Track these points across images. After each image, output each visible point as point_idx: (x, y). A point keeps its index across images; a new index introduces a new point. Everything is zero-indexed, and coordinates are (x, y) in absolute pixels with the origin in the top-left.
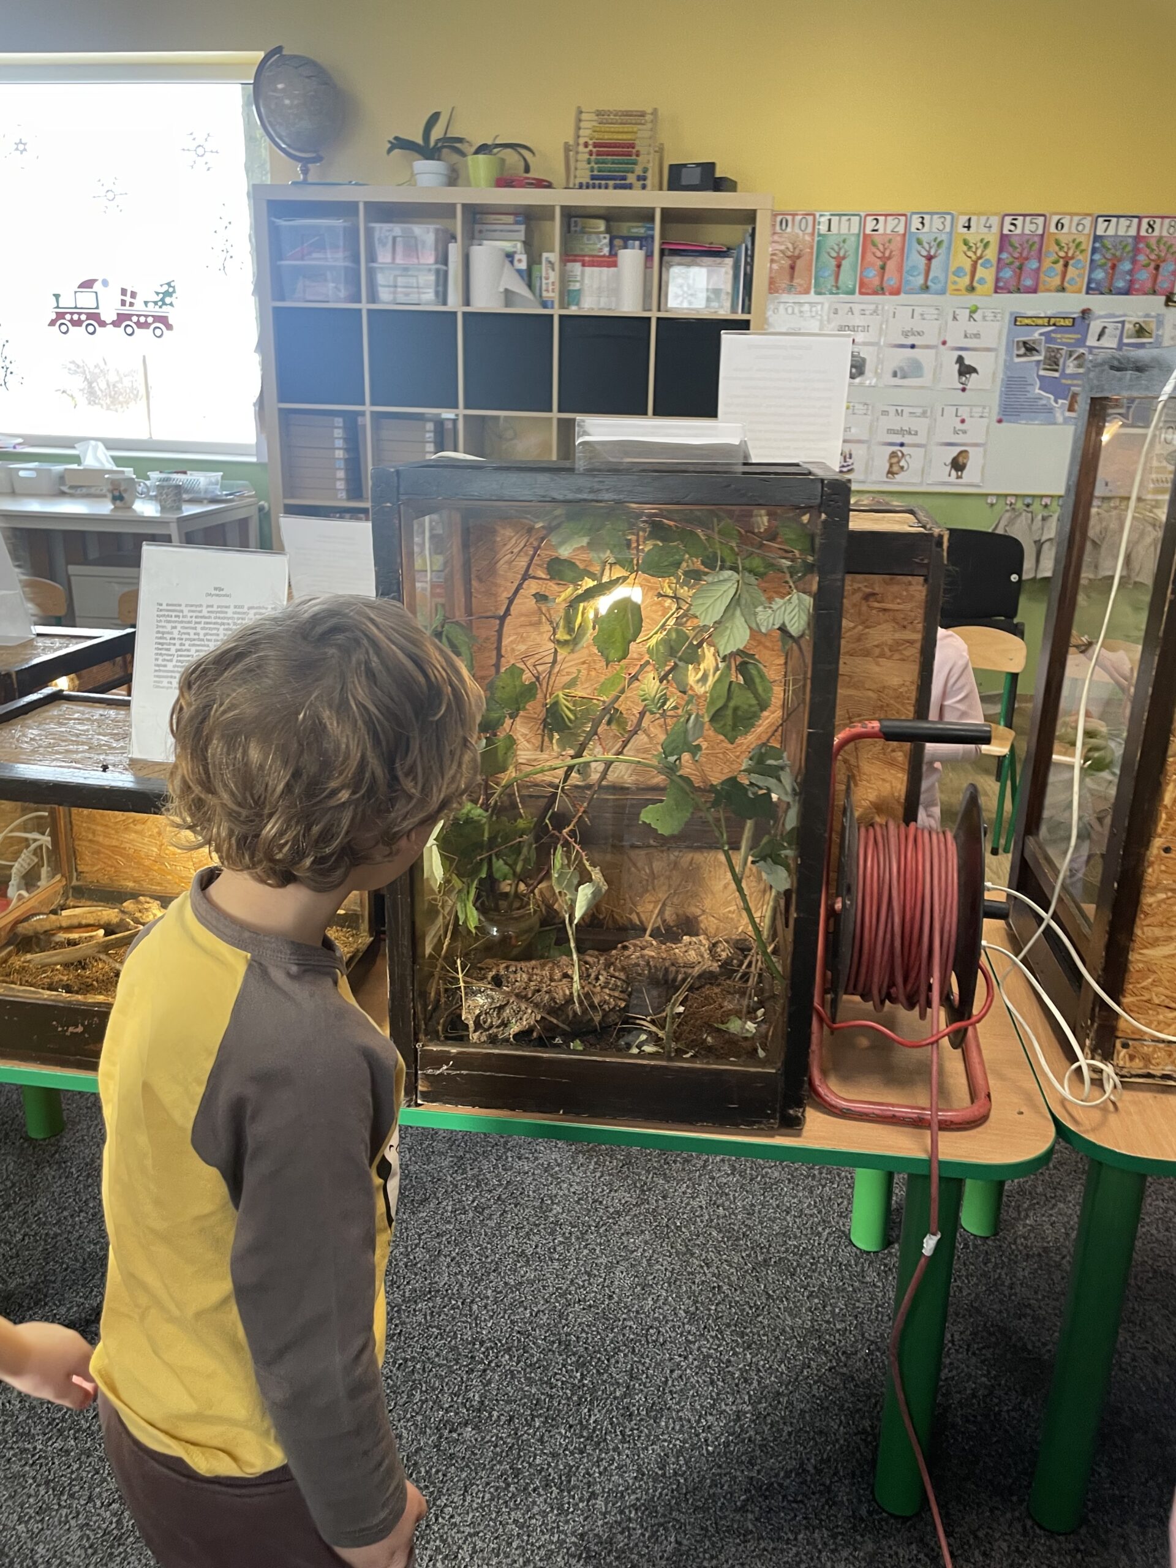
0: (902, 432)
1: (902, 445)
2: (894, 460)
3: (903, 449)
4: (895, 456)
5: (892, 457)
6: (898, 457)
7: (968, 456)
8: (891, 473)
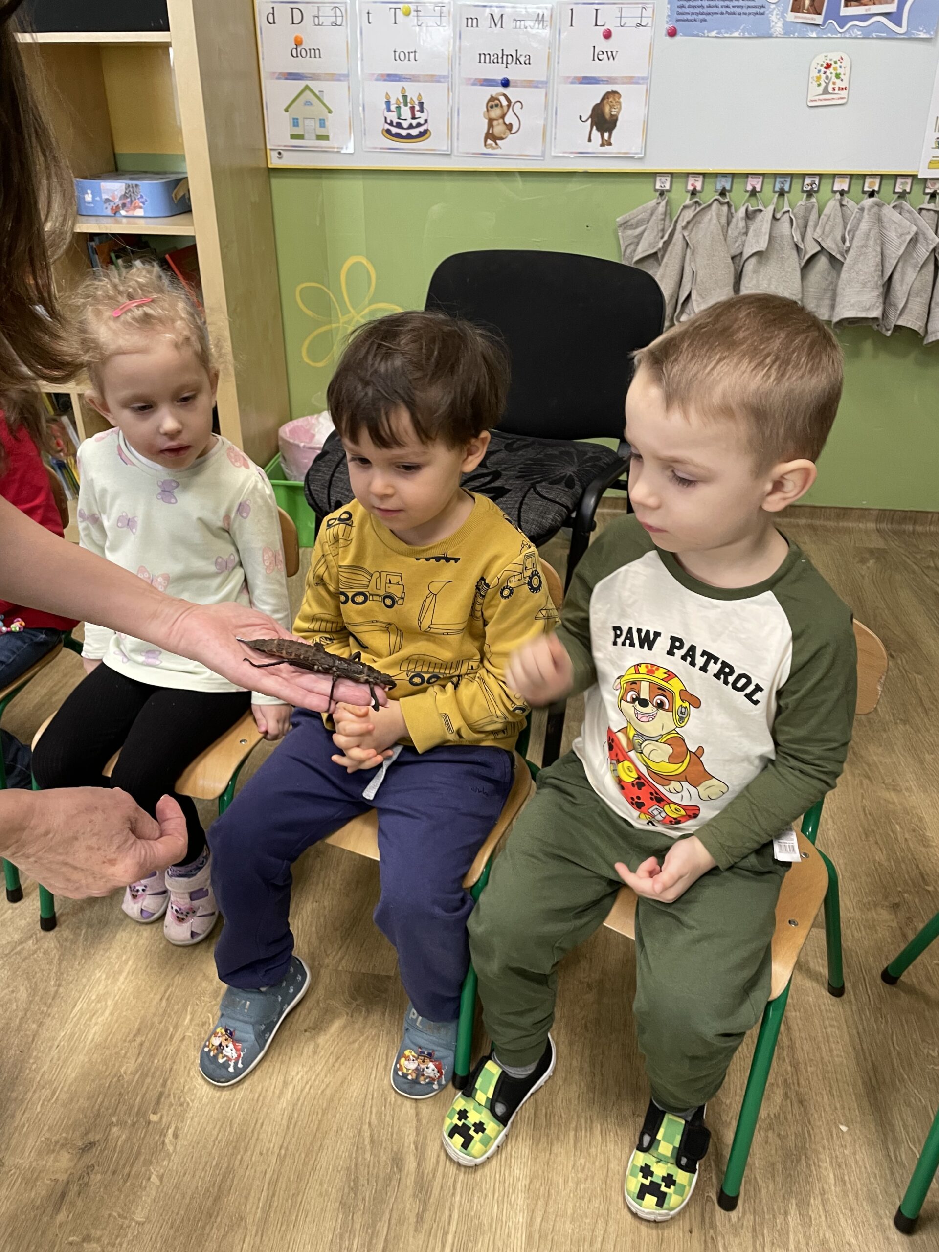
0: (503, 58)
1: (506, 83)
2: (496, 113)
3: (508, 91)
4: (497, 105)
5: (492, 107)
6: (502, 106)
7: (619, 103)
8: (491, 136)
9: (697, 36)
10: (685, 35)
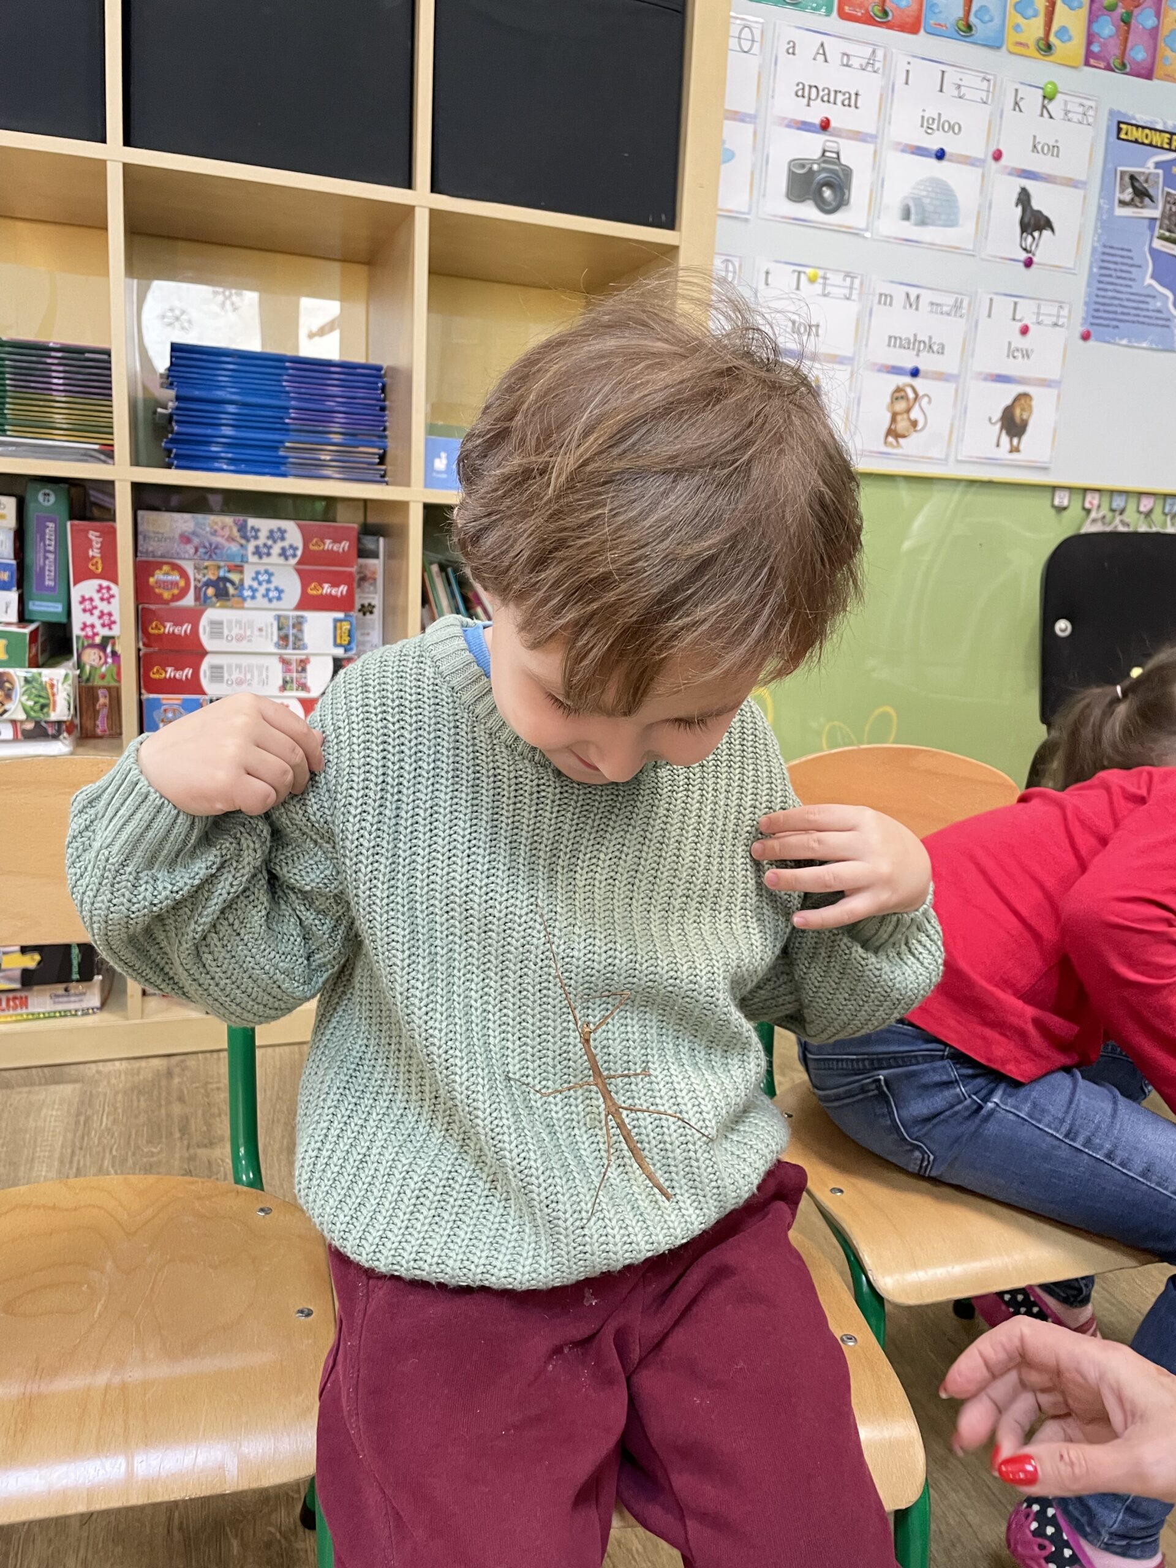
0: (915, 344)
4: (902, 397)
5: (897, 399)
6: (908, 399)
7: (1030, 406)
8: (892, 433)
9: (1109, 342)
10: (1098, 340)
